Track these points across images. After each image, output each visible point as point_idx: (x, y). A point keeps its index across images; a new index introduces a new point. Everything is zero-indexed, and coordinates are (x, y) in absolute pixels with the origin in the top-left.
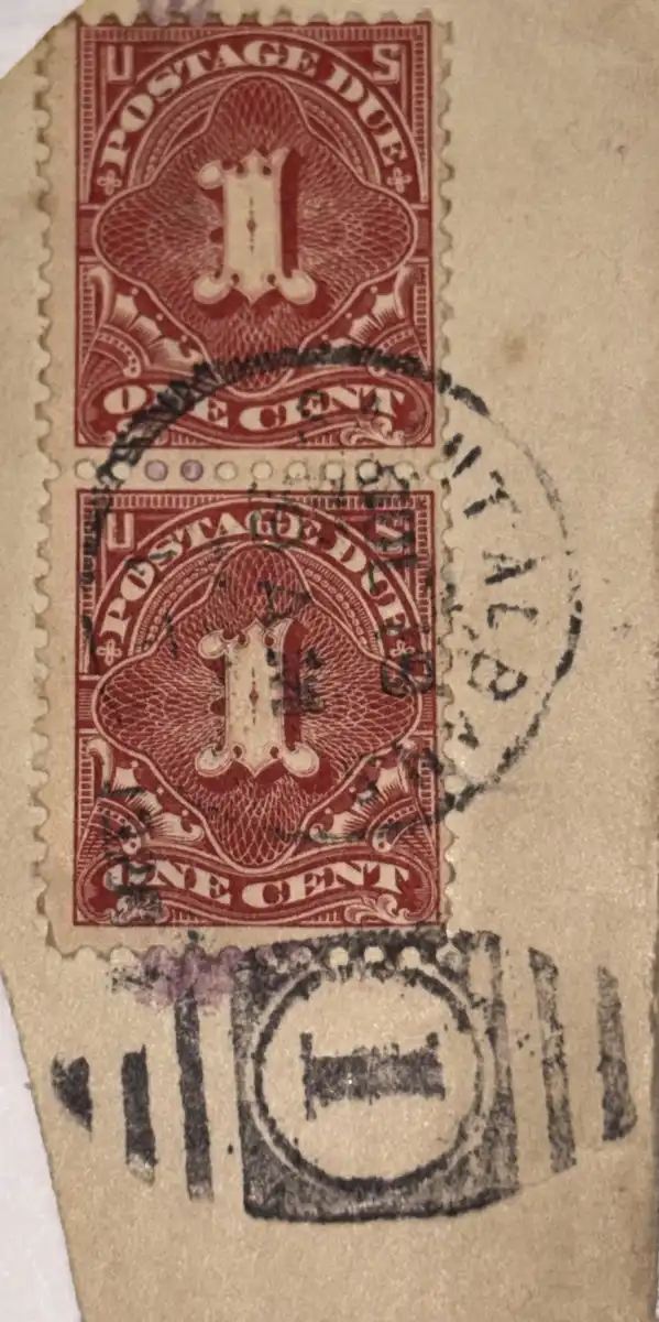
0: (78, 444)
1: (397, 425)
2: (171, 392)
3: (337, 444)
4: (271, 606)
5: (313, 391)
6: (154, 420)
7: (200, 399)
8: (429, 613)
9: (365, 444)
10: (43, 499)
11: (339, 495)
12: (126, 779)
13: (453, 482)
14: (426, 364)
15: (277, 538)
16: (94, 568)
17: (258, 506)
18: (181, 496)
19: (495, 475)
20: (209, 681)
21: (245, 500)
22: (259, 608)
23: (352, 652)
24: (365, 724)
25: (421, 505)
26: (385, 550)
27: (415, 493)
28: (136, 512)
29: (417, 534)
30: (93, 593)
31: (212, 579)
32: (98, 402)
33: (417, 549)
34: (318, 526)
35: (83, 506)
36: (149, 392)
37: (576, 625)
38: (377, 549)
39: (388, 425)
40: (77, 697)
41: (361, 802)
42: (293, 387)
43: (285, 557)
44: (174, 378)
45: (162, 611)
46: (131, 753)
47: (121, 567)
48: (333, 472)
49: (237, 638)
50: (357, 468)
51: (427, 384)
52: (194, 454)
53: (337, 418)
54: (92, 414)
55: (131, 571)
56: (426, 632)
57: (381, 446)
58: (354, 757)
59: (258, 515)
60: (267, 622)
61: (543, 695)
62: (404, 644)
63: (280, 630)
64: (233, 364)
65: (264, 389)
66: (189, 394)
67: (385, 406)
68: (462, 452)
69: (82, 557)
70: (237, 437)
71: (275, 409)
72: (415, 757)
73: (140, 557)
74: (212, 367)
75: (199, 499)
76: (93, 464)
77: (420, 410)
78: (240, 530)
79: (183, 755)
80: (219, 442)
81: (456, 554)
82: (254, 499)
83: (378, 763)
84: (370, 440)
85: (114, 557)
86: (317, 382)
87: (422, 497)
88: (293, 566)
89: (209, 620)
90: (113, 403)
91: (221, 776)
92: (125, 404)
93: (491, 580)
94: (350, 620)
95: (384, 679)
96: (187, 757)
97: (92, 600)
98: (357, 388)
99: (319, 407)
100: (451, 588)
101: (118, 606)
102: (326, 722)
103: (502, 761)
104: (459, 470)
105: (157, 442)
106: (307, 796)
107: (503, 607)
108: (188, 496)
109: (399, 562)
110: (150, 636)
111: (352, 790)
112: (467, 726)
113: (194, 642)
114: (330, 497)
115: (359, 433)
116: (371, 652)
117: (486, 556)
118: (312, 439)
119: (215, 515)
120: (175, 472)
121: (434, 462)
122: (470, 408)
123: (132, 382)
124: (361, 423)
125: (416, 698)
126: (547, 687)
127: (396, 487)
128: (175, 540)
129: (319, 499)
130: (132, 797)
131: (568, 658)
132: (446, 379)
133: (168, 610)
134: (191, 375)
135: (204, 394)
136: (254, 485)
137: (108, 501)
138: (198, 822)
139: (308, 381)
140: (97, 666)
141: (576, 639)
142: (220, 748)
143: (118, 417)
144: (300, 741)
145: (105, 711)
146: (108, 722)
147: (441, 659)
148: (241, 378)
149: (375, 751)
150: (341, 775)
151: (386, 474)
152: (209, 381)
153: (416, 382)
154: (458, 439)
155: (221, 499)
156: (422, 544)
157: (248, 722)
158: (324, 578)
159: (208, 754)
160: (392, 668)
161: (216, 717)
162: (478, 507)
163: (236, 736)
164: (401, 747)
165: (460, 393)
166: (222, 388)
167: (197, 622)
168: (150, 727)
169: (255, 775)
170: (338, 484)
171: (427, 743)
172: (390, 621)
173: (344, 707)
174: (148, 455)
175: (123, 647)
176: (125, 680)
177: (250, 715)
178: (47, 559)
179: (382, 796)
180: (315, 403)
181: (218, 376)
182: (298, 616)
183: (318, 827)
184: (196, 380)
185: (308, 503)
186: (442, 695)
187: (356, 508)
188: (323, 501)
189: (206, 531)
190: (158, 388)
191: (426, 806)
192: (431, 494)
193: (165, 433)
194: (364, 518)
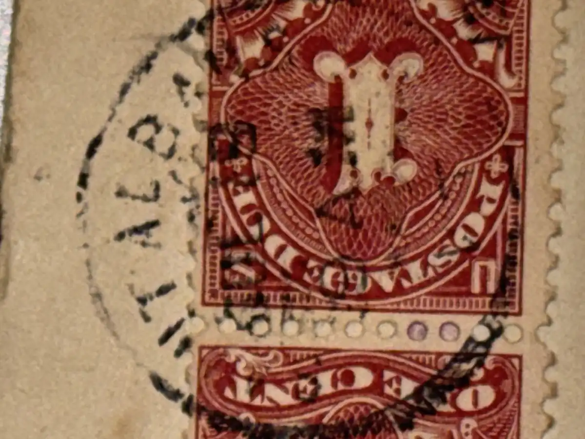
0: (520, 358)
1: (231, 368)
2: (435, 405)
3: (287, 352)
4: (351, 206)
5: (306, 402)
6: (451, 379)
7: (408, 397)
8: (211, 196)
9: (261, 352)
10: (552, 309)
11: (287, 304)
12: (485, 52)
13: (185, 314)
14: (203, 422)
15: (344, 268)
16: (508, 243)
17: (359, 297)
18: (428, 308)
19: (147, 319)
20: (409, 140)
21: (371, 303)
22: (362, 204)
23: (281, 163)
24: (272, 98)
25: (214, 294)
26: (248, 254)
27: (218, 305)
28: (469, 294)
29: (218, 268)
30: (510, 220)
31: (402, 231)
32: (501, 396)
33: (218, 254)
34: (307, 277)
35: (516, 300)
36: (454, 404)
37: (83, 181)
38: (255, 255)
39: (241, 367)
40: (526, 126)
41: (278, 28)
42: (325, 406)
43: (337, 250)
44: (431, 417)
45: (449, 203)
46: (479, 75)
47: (484, 244)
48: (291, 328)
49: (382, 178)
50: (270, 330)
51: (203, 404)
52: (415, 346)
53: (285, 376)
54: (506, 386)
55: (475, 239)
56: (214, 179)
57: (248, 349)
58: (283, 69)
59: (359, 290)
60: (355, 191)
61: (115, 120)
62: (235, 169)
63: (344, 185)
64: (376, 429)
65: (350, 405)
66: (418, 402)
67: (243, 386)
68: (175, 341)
69: (518, 254)
70: (376, 361)
71: (341, 387)
72: (229, 67)
73: (467, 253)
74: (396, 426)
75: (412, 304)
76: (506, 340)
77: (210, 380)
78: (376, 275)
79: (434, 72)
80: (392, 357)
81: (185, 248)
82: (362, 303)
83: (262, 63)
84: (257, 354)
85: (490, 253)
86: (302, 410)
87: (213, 300)
88: (330, 242)
89: (407, 194)
90: (487, 395)
91: (400, 53)
92: (476, 394)
93: (154, 224)
94: (281, 191)
95: (254, 138)
96: (430, 71)
97: (510, 214)
98: (267, 403)
99: (301, 388)
100: (191, 218)
101: (488, 209)
102: (307, 100)
103: (154, 62)
104: (179, 325)
105: (448, 359)
106: (325, 35)
107: (146, 199)
108: (421, 307)
109: (236, 243)
110: (459, 180)
111: (286, 39)
112: (182, 94)
113: (421, 175)
114: (294, 304)
115: (265, 362)
116: (264, 163)
117: (158, 246)
118: (309, 358)
119: (399, 290)
120: (433, 330)
121: (201, 333)
122: (166, 381)
123: (470, 414)
124: (264, 371)
125: (226, 119)
126: (111, 127)
127: (236, 311)
128: (434, 268)
129: (305, 303)
130: (480, 35)
131: (91, 151)
132: (187, 408)
133: (442, 205)
134: (415, 420)
135: (403, 402)
136: (362, 317)
137: (494, 304)
138: (423, 13)
139: (312, 410)
140: (507, 154)
141: (83, 169)
142: (401, 79)
143: (483, 382)
144: (330, 84)
145: (501, 113)
146: (498, 102)
147: (203, 154)
148: (371, 416)
149: (264, 73)
150: (294, 53)
151: (244, 323)
152: (401, 414)
153: (213, 406)
154: (178, 354)
155: (392, 304)
156: (214, 258)
157: (375, 101)
158: (303, 231)
159: (412, 72)
160: (246, 147)
161: (403, 106)
162: (163, 291)
163: (386, 90)
164: (241, 76)
165: (175, 395)
166: (389, 406)
167: (418, 192)
168: (462, 98)
169: (371, 55)
170: (287, 315)
171: (218, 79)
172: (246, 189)
173: (291, 114)
174: (456, 347)
175: (484, 172)
176: (482, 141)
177: (374, 107)
178: (550, 253)
179: (260, 33)
180: (305, 391)
181: (391, 418)
182: (328, 196)
183: (317, 6)
184: (411, 415)
185: (314, 298)
186: (202, 122)
187: (272, 293)
188: (301, 300)
189: (406, 275)
190: (446, 408)
191: (222, 23)
192: (204, 303)
193: (441, 367)
194: (266, 284)
